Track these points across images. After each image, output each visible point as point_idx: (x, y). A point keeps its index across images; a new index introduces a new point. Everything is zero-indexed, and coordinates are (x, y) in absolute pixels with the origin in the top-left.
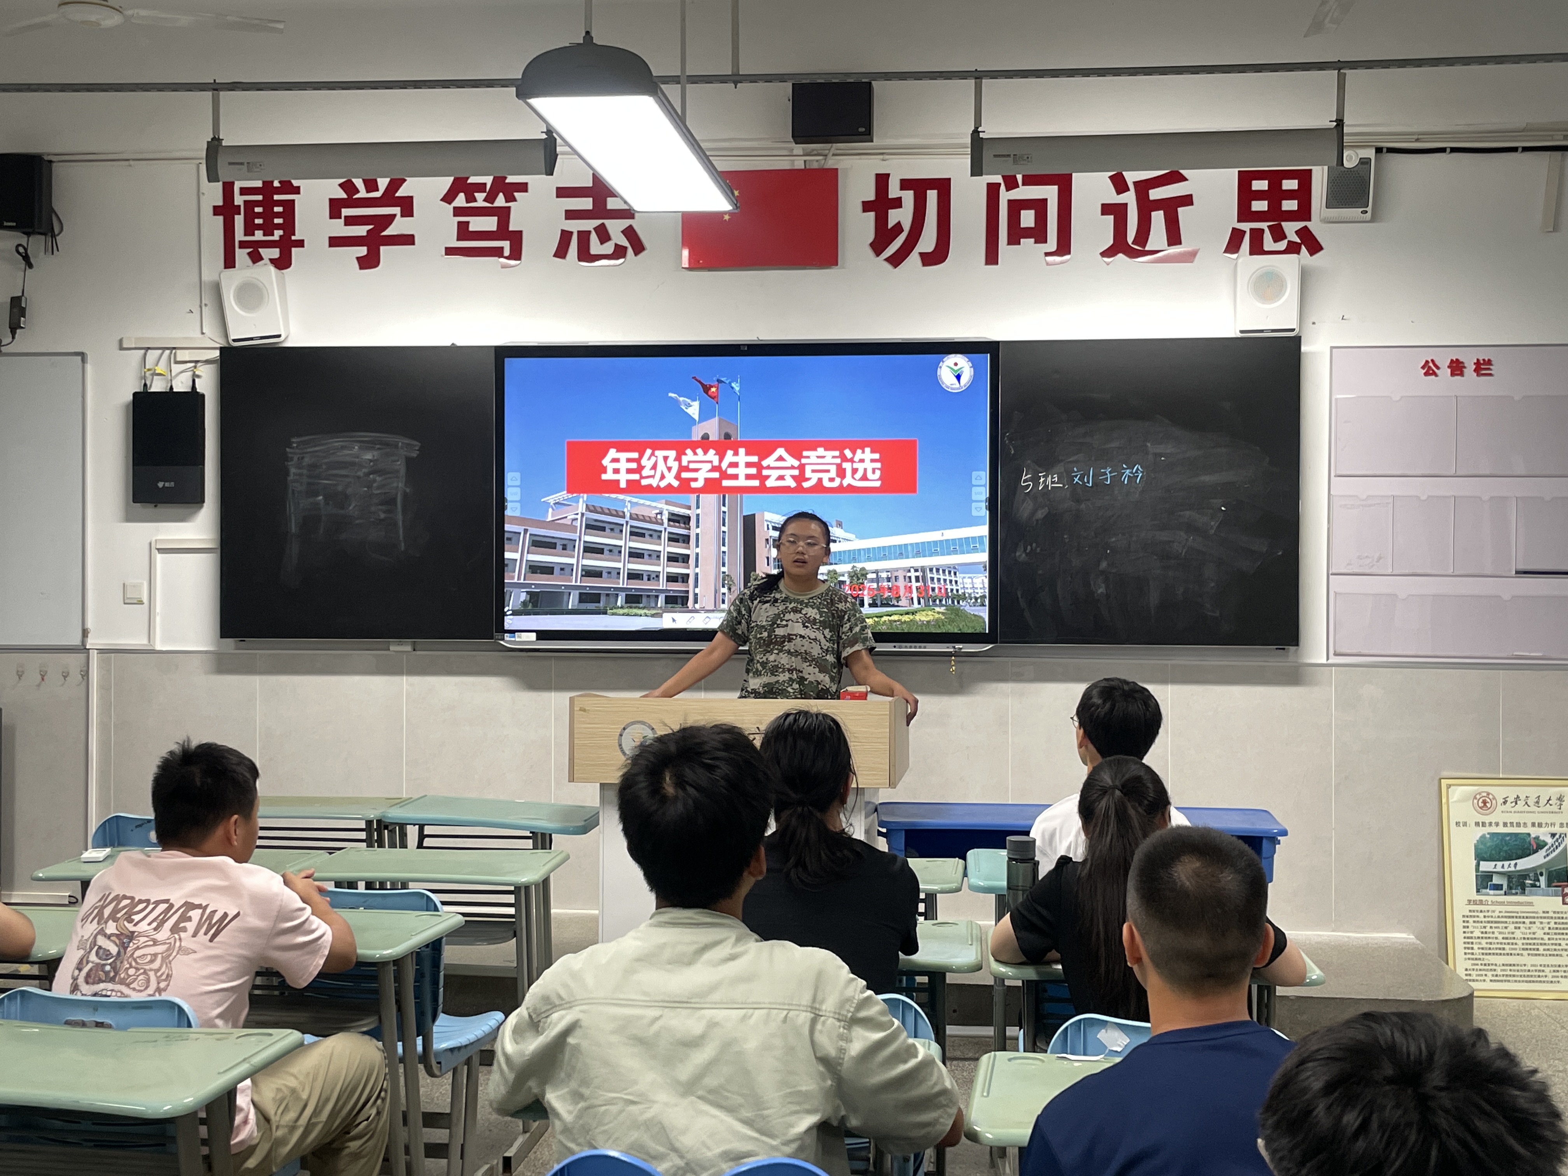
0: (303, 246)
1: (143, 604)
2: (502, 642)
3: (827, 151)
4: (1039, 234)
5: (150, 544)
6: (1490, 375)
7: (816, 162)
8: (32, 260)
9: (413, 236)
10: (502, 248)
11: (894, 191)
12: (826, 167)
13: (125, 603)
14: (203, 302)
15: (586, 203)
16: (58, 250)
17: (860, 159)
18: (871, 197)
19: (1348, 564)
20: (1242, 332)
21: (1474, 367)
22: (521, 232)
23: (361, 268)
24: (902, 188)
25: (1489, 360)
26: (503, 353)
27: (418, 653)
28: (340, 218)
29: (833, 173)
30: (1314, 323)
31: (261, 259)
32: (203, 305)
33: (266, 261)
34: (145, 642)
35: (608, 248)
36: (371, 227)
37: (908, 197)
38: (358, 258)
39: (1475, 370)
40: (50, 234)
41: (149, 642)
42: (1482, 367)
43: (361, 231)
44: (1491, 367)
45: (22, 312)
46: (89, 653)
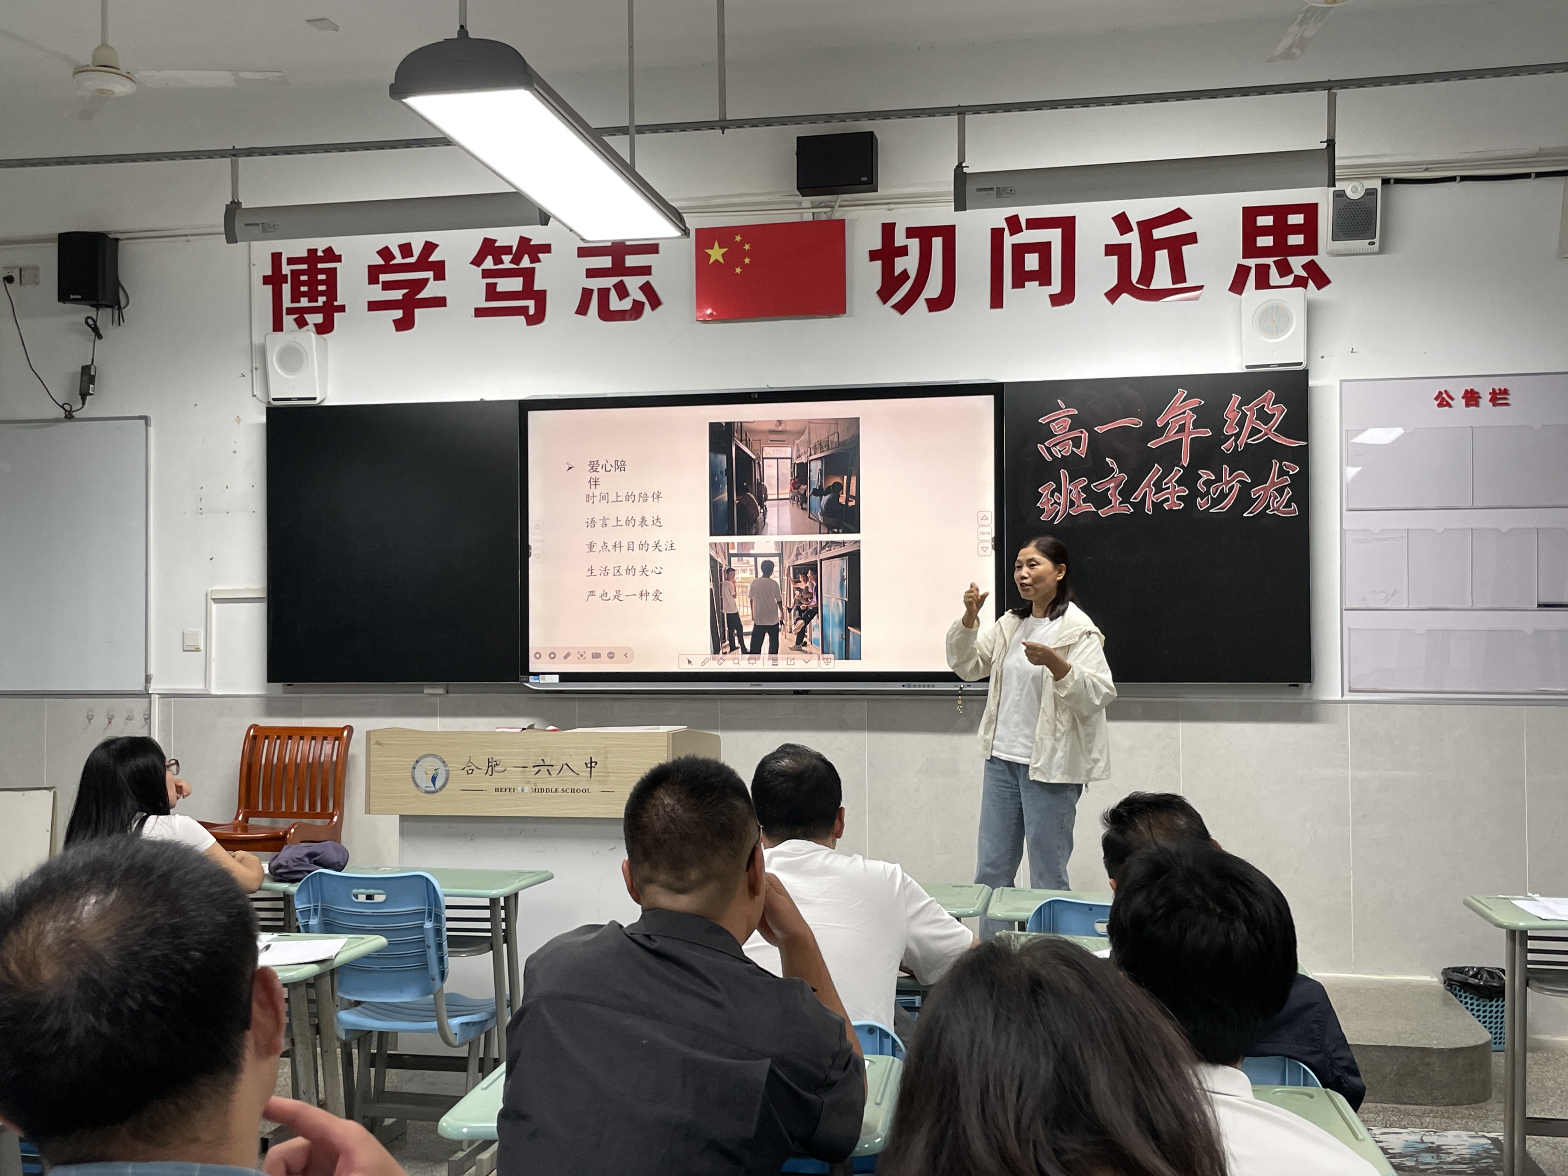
0: (344, 311)
1: (200, 651)
2: (527, 684)
3: (834, 203)
4: (1043, 276)
5: (207, 594)
6: (1507, 404)
7: (823, 214)
8: (101, 332)
9: (444, 299)
10: (527, 307)
11: (900, 239)
12: (832, 218)
13: (184, 651)
14: (254, 366)
15: (605, 262)
16: (123, 321)
17: (866, 210)
18: (878, 245)
19: (1362, 599)
20: (1248, 367)
21: (1490, 397)
22: (545, 291)
23: (397, 330)
24: (908, 237)
25: (1505, 389)
26: (526, 406)
27: (451, 695)
28: (379, 283)
29: (841, 224)
30: (1322, 357)
31: (307, 324)
32: (254, 369)
33: (311, 327)
34: (202, 686)
35: (626, 305)
36: (406, 291)
37: (914, 245)
38: (394, 321)
39: (1490, 400)
40: (117, 307)
41: (206, 687)
42: (1498, 396)
43: (397, 295)
44: (1508, 397)
45: (92, 380)
46: (150, 698)
